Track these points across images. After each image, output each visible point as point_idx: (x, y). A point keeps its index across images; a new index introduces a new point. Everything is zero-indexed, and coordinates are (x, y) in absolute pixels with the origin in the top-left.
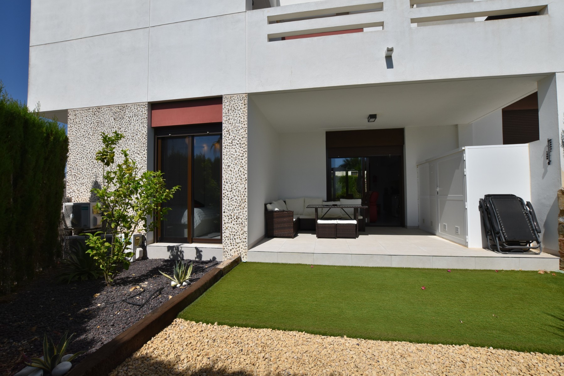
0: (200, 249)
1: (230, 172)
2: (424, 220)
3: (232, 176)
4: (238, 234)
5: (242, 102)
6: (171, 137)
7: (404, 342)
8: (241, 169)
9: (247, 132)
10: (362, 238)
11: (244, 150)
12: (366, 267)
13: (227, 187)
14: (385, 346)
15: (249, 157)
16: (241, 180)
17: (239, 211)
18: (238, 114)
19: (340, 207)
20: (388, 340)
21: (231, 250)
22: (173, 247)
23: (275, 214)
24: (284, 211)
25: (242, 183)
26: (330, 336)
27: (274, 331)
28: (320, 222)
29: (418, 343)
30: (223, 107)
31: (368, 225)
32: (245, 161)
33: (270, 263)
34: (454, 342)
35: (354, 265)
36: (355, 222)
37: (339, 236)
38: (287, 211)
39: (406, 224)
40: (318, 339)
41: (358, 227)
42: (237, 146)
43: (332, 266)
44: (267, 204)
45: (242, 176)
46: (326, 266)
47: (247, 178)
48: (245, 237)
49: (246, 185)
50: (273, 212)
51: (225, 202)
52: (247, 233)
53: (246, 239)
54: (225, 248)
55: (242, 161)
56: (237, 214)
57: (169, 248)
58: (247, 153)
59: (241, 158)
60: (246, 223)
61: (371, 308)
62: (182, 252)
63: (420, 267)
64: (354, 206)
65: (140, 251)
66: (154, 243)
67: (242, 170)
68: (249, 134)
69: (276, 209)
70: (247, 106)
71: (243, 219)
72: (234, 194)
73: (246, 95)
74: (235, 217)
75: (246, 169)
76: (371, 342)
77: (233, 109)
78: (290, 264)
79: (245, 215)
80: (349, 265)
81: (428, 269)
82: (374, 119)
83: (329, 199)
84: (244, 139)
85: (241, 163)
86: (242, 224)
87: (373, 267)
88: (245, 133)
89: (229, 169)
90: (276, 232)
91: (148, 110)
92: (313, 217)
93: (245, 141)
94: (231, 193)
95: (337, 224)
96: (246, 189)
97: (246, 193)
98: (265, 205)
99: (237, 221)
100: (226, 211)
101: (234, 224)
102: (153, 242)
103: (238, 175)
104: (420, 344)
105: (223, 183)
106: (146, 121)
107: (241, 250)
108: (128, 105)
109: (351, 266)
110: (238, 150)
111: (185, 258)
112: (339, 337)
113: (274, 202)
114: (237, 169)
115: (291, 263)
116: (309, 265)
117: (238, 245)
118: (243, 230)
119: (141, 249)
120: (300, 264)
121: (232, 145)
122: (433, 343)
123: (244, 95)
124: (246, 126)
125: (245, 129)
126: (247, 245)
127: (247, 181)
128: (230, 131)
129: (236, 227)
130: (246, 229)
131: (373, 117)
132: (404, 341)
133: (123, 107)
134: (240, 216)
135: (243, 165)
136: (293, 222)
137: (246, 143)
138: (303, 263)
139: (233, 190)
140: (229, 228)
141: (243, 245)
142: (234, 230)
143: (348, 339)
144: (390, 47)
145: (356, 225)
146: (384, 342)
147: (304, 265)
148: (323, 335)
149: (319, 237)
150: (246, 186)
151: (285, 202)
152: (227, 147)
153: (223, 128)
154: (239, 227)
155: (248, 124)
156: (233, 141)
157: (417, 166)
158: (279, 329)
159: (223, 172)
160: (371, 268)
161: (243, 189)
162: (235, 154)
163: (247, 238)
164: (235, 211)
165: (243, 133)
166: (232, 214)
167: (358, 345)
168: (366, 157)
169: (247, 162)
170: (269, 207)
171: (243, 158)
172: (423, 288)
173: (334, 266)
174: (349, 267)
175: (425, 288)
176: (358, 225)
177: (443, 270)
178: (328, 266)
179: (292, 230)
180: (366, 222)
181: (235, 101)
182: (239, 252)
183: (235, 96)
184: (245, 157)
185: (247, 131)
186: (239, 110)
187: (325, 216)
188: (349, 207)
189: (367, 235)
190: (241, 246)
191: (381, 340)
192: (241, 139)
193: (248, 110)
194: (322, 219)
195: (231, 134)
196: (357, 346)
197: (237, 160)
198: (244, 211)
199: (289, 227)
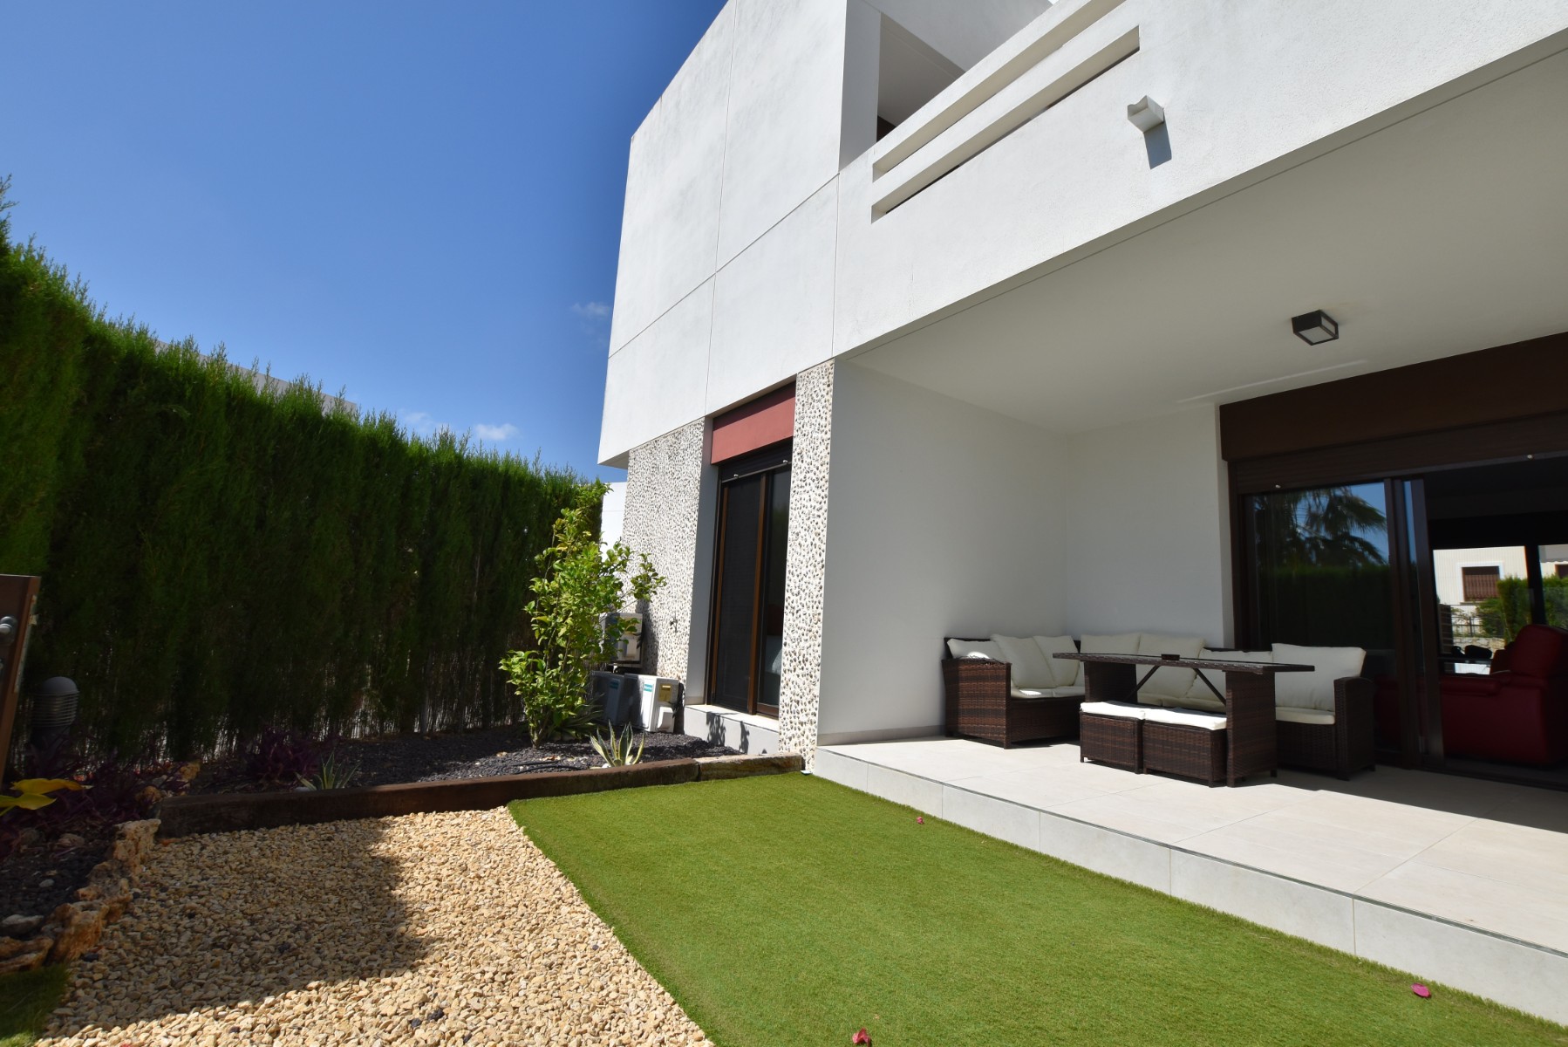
0: (748, 728)
1: (798, 549)
3: (801, 558)
4: (804, 700)
5: (826, 380)
6: (738, 480)
8: (817, 541)
9: (829, 450)
11: (823, 494)
13: (792, 584)
15: (829, 511)
16: (815, 566)
17: (808, 645)
18: (817, 411)
21: (790, 739)
22: (714, 715)
23: (962, 667)
24: (984, 662)
25: (816, 574)
28: (1089, 706)
30: (796, 401)
32: (822, 521)
33: (850, 789)
35: (1044, 850)
36: (1207, 722)
37: (1151, 767)
38: (991, 664)
42: (813, 485)
44: (950, 639)
45: (817, 557)
47: (824, 563)
48: (813, 710)
49: (823, 578)
50: (961, 662)
51: (788, 618)
52: (818, 699)
53: (815, 715)
54: (783, 732)
55: (817, 520)
56: (804, 652)
57: (711, 718)
58: (826, 500)
59: (816, 513)
60: (818, 674)
62: (723, 729)
64: (1225, 664)
65: (665, 714)
66: (704, 704)
67: (818, 543)
68: (832, 454)
69: (976, 655)
70: (832, 387)
71: (813, 665)
72: (802, 601)
73: (831, 362)
74: (801, 659)
75: (825, 541)
77: (810, 401)
78: (887, 802)
79: (817, 655)
84: (825, 466)
85: (817, 527)
86: (811, 677)
88: (826, 452)
89: (797, 542)
90: (963, 723)
91: (704, 432)
93: (824, 472)
94: (798, 597)
95: (1143, 721)
96: (821, 588)
97: (822, 601)
98: (946, 639)
99: (803, 668)
100: (788, 641)
101: (798, 676)
102: (702, 701)
103: (810, 555)
105: (787, 574)
106: (699, 454)
107: (807, 742)
108: (685, 428)
110: (813, 496)
111: (725, 745)
114: (809, 540)
115: (892, 799)
116: (925, 816)
117: (802, 729)
118: (812, 692)
119: (670, 710)
120: (908, 809)
121: (804, 484)
123: (828, 364)
124: (829, 435)
125: (826, 443)
126: (816, 732)
127: (823, 570)
128: (804, 453)
129: (800, 681)
130: (816, 691)
133: (677, 433)
134: (808, 656)
135: (820, 531)
136: (1013, 698)
137: (827, 477)
138: (917, 807)
139: (801, 592)
140: (790, 684)
141: (810, 730)
142: (798, 691)
145: (1219, 735)
147: (914, 812)
150: (822, 584)
151: (1076, 642)
152: (797, 489)
153: (794, 448)
154: (807, 682)
155: (833, 431)
156: (808, 475)
159: (789, 549)
161: (818, 588)
162: (809, 504)
163: (817, 712)
164: (802, 644)
165: (823, 454)
166: (797, 651)
169: (825, 522)
170: (956, 648)
171: (820, 513)
176: (1234, 738)
177: (1403, 978)
179: (1004, 721)
181: (813, 383)
182: (802, 747)
183: (815, 369)
184: (823, 511)
185: (829, 446)
186: (819, 401)
190: (807, 733)
192: (820, 467)
193: (834, 397)
194: (1100, 697)
195: (805, 459)
197: (811, 519)
198: (817, 643)
199: (996, 713)
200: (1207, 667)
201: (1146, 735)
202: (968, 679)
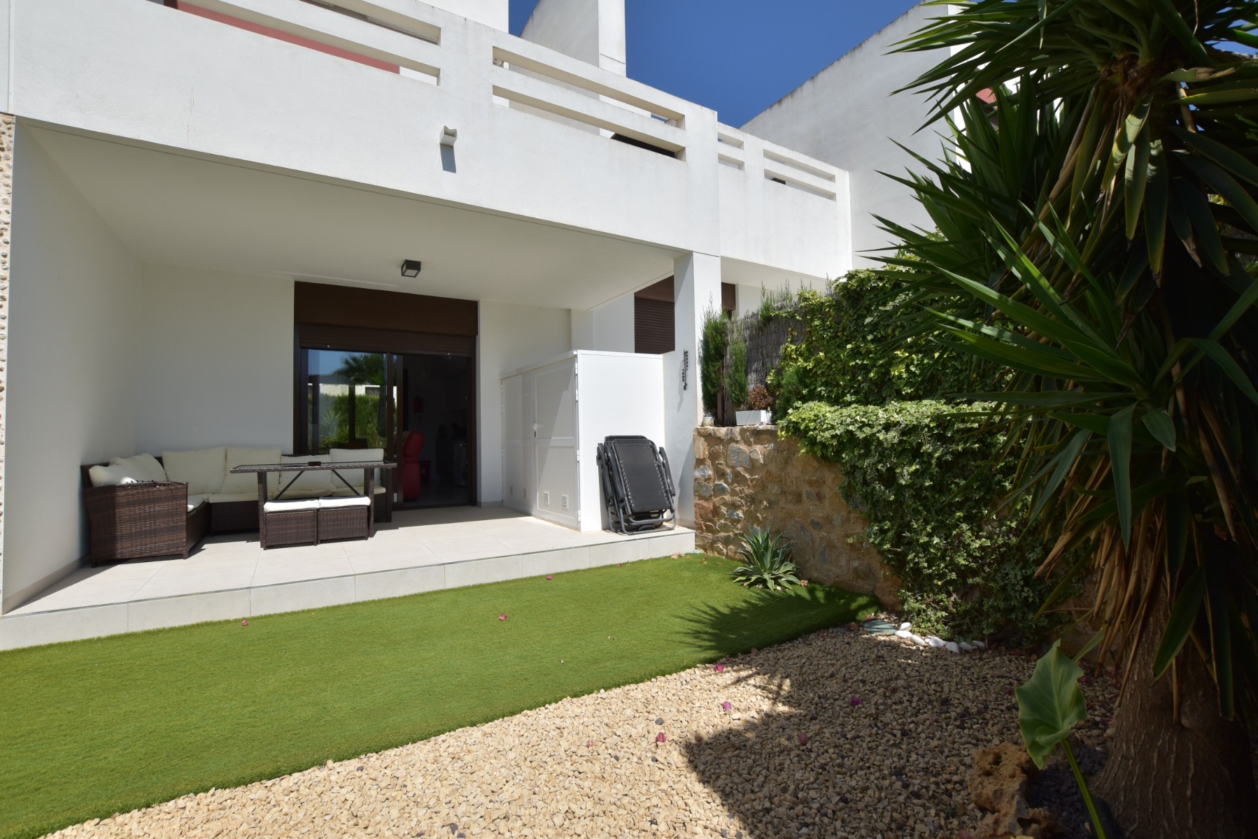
2: (511, 488)
7: (460, 730)
10: (384, 537)
12: (389, 600)
14: (420, 751)
19: (327, 468)
20: (426, 737)
23: (120, 493)
24: (154, 484)
26: (290, 774)
27: (106, 821)
28: (270, 507)
29: (487, 723)
31: (398, 507)
33: (99, 639)
34: (548, 701)
35: (360, 599)
36: (366, 501)
37: (325, 538)
38: (164, 485)
39: (478, 499)
40: (257, 791)
41: (372, 513)
43: (303, 611)
44: (91, 466)
46: (287, 614)
50: (111, 490)
52: (2, 557)
60: (1, 526)
61: (395, 682)
63: (500, 580)
64: (363, 464)
69: (127, 480)
70: (10, 154)
73: (9, 119)
76: (391, 752)
78: (172, 630)
80: (347, 602)
81: (514, 581)
82: (415, 272)
83: (301, 447)
87: (405, 597)
90: (122, 548)
92: (253, 496)
95: (318, 510)
96: (1, 417)
98: (85, 471)
104: (490, 723)
109: (353, 604)
112: (312, 769)
113: (120, 461)
115: (176, 624)
116: (236, 621)
120: (207, 624)
122: (512, 714)
123: (2, 120)
126: (1, 598)
130: (1, 547)
131: (412, 266)
132: (461, 727)
136: (188, 513)
138: (216, 618)
143: (338, 764)
144: (451, 128)
145: (369, 507)
146: (420, 744)
147: (220, 623)
148: (270, 779)
149: (268, 546)
150: (2, 410)
151: (160, 460)
157: (502, 380)
158: (125, 810)
160: (400, 598)
163: (1, 573)
167: (361, 769)
168: (397, 354)
170: (100, 475)
172: (502, 618)
173: (309, 611)
174: (348, 605)
175: (506, 617)
176: (372, 508)
177: (541, 577)
178: (293, 613)
179: (183, 535)
180: (395, 500)
187: (285, 493)
188: (351, 468)
189: (396, 528)
191: (414, 742)
194: (277, 499)
196: (359, 774)
199: (173, 530)
200: (341, 468)
201: (320, 518)
202: (128, 504)
